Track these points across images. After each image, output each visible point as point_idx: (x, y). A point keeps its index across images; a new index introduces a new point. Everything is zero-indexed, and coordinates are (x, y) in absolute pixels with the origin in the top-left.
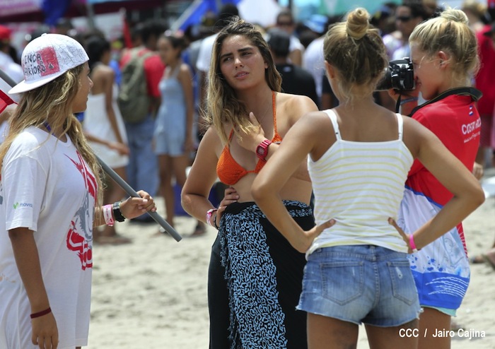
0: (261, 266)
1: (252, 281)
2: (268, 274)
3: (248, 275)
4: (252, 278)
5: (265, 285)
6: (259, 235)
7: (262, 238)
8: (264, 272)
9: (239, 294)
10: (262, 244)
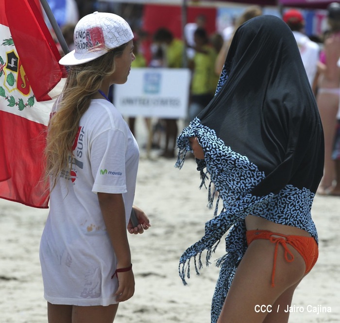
0: (236, 167)
1: (239, 186)
2: (245, 167)
3: (232, 183)
4: (237, 184)
5: (250, 177)
6: (218, 144)
7: (221, 145)
8: (241, 168)
9: (229, 202)
10: (223, 149)
